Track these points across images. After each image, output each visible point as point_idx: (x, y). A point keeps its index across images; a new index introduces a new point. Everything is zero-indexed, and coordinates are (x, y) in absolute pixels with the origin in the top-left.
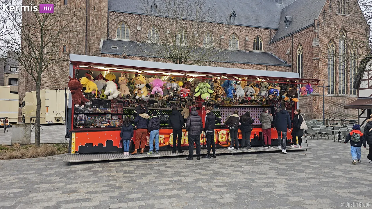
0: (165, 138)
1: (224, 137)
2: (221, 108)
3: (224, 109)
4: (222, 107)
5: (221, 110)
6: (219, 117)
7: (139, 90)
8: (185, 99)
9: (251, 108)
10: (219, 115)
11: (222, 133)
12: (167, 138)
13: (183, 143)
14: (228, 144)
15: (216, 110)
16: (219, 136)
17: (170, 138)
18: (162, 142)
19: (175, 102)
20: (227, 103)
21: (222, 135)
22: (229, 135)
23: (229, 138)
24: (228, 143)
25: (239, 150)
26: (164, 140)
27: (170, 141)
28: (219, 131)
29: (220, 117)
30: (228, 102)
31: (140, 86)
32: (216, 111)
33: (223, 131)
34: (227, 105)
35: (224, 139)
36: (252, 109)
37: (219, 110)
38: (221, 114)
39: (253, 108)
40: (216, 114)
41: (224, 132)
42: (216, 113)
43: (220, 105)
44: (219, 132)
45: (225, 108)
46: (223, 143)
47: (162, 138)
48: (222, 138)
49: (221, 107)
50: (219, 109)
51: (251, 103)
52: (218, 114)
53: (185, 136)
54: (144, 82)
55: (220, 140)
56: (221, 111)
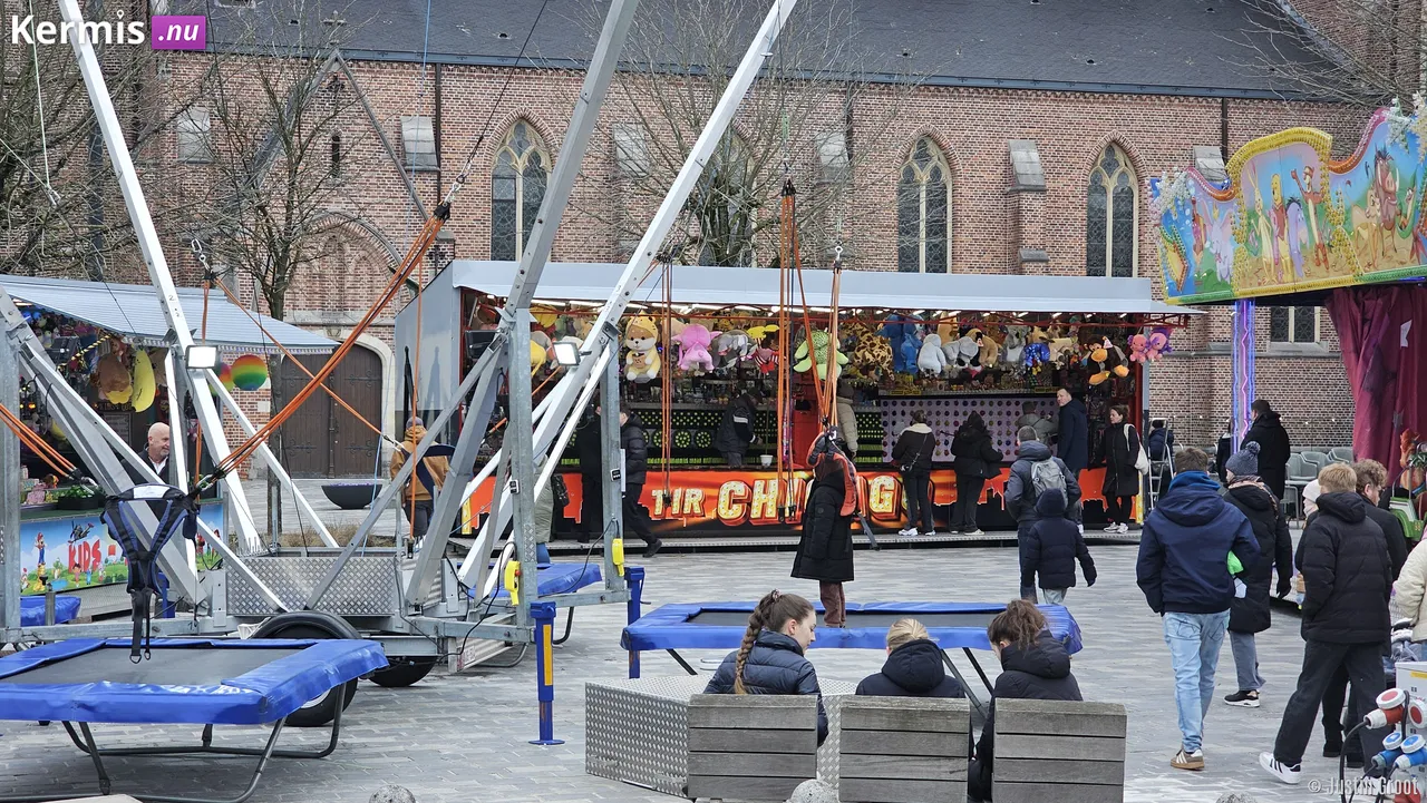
0: (706, 499)
1: (888, 496)
2: (882, 401)
3: (894, 404)
4: (889, 397)
5: (885, 409)
6: (877, 434)
7: (640, 355)
8: (758, 372)
9: (995, 401)
10: (877, 428)
11: (882, 486)
12: (710, 497)
13: (759, 515)
14: (898, 520)
15: (867, 410)
16: (872, 494)
17: (721, 499)
18: (697, 510)
19: (721, 382)
20: (904, 383)
21: (881, 490)
22: (904, 493)
23: (904, 500)
24: (900, 517)
25: (932, 537)
26: (702, 505)
27: (720, 506)
28: (873, 477)
29: (881, 434)
30: (911, 378)
31: (643, 344)
32: (867, 414)
33: (883, 477)
34: (904, 392)
35: (886, 503)
36: (1000, 404)
37: (876, 410)
38: (885, 424)
39: (1005, 401)
40: (867, 423)
41: (888, 481)
42: (864, 419)
43: (881, 392)
44: (870, 482)
45: (899, 402)
46: (885, 517)
47: (695, 498)
48: (881, 501)
49: (883, 397)
50: (878, 404)
51: (995, 381)
52: (874, 423)
53: (764, 492)
54: (652, 331)
55: (875, 506)
56: (885, 414)
